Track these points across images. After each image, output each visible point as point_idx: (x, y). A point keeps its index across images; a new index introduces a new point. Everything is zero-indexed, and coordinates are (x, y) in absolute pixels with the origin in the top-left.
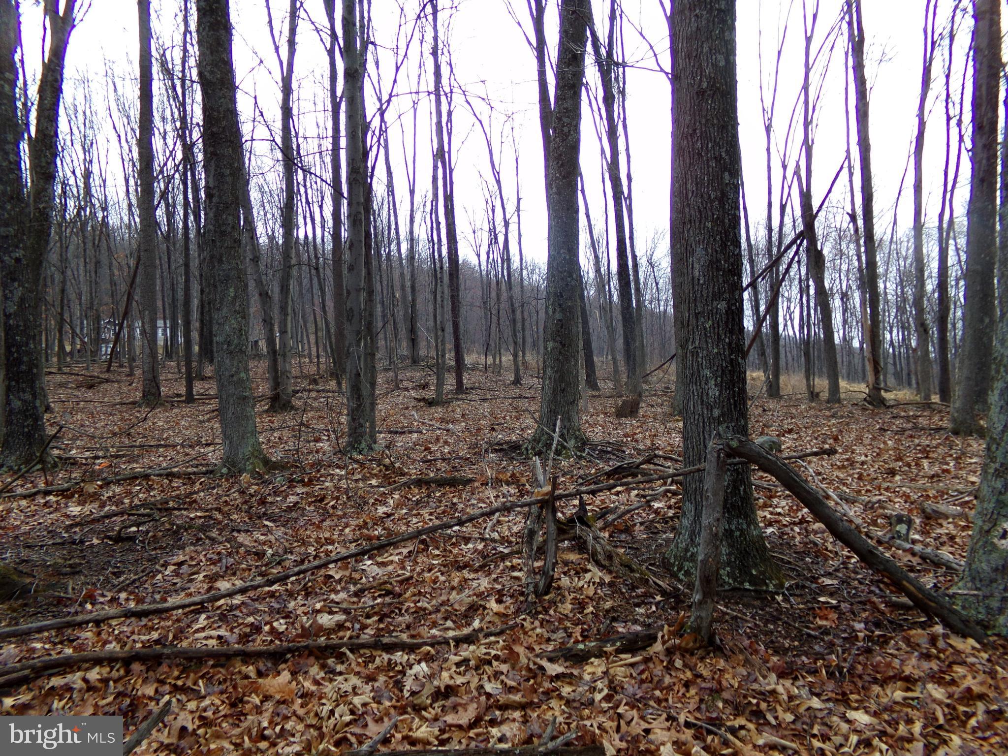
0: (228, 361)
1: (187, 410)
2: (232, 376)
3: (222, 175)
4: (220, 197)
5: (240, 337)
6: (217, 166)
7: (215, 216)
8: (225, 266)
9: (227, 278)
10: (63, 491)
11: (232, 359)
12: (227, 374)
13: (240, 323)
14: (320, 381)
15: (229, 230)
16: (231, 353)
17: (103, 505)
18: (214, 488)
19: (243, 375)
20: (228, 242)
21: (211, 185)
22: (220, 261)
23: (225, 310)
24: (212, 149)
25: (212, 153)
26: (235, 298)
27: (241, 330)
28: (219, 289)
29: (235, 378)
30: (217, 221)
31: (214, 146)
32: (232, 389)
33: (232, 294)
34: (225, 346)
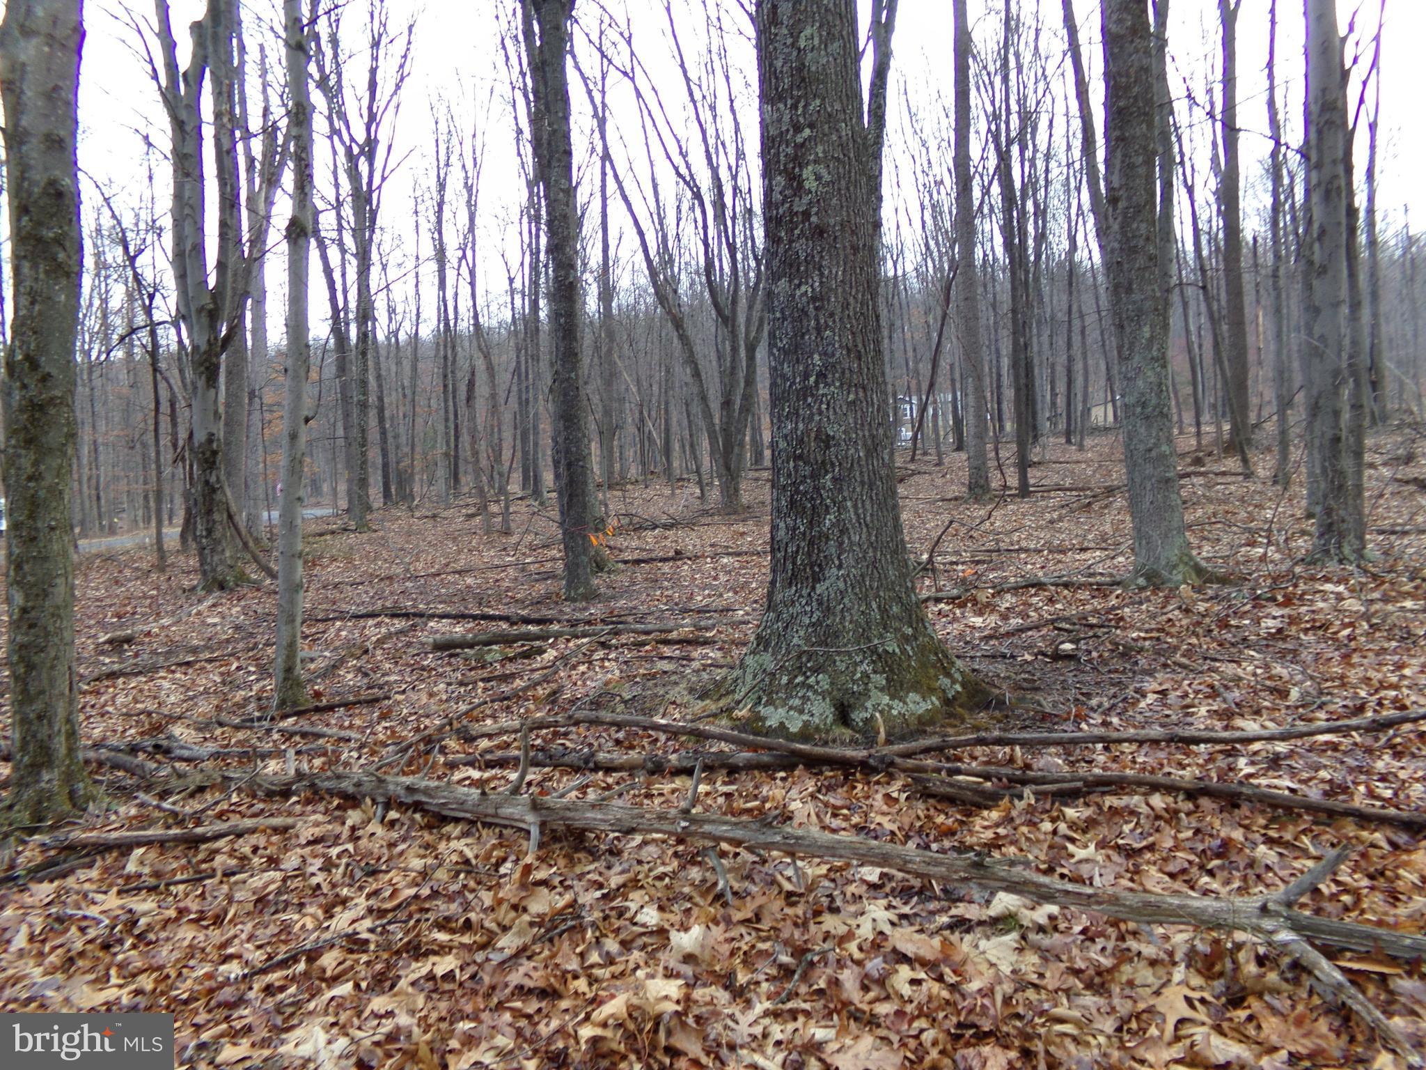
0: (1142, 430)
1: (1025, 506)
2: (1150, 450)
3: (1132, 167)
4: (1129, 198)
5: (1159, 395)
6: (1125, 156)
7: (1122, 228)
8: (1136, 296)
9: (1140, 313)
10: (954, 599)
11: (1149, 427)
12: (1142, 447)
13: (1159, 374)
14: (1207, 459)
15: (1141, 243)
16: (1147, 418)
17: (1005, 617)
18: (1141, 603)
19: (1165, 448)
20: (1141, 261)
21: (1116, 185)
22: (1129, 290)
23: (1137, 358)
24: (1117, 133)
25: (1117, 139)
26: (1151, 340)
27: (1160, 384)
28: (1128, 330)
29: (1153, 454)
30: (1124, 233)
31: (1121, 128)
32: (1149, 470)
33: (1147, 335)
34: (1139, 410)
